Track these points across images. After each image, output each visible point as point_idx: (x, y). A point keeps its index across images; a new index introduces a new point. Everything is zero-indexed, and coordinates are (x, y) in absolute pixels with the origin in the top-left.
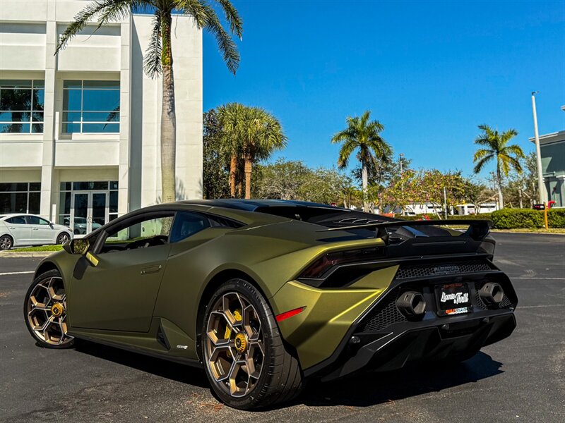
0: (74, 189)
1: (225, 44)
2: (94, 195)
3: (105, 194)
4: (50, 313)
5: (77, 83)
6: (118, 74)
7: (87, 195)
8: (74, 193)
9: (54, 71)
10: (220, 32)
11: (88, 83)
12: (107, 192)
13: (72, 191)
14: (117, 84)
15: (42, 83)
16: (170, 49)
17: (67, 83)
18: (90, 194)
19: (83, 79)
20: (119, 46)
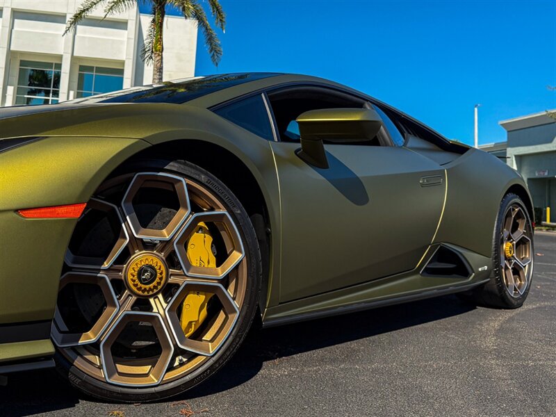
1: (210, 39)
5: (91, 69)
6: (123, 63)
9: (70, 56)
10: (207, 29)
11: (99, 70)
14: (121, 72)
15: (59, 66)
16: (161, 38)
17: (82, 68)
19: (95, 65)
20: (125, 39)
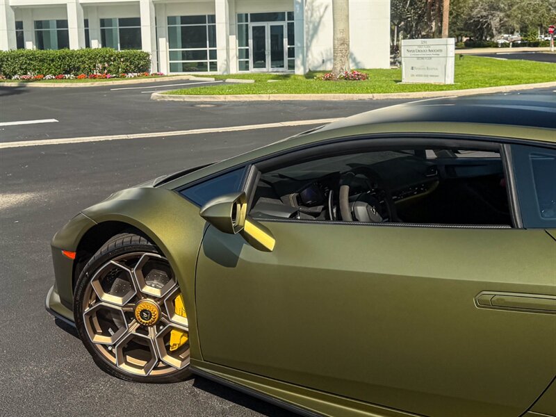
0: (252, 21)
2: (271, 26)
3: (282, 26)
4: (130, 316)
7: (264, 27)
8: (251, 25)
12: (285, 24)
13: (249, 23)
18: (268, 25)
